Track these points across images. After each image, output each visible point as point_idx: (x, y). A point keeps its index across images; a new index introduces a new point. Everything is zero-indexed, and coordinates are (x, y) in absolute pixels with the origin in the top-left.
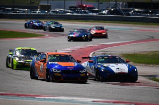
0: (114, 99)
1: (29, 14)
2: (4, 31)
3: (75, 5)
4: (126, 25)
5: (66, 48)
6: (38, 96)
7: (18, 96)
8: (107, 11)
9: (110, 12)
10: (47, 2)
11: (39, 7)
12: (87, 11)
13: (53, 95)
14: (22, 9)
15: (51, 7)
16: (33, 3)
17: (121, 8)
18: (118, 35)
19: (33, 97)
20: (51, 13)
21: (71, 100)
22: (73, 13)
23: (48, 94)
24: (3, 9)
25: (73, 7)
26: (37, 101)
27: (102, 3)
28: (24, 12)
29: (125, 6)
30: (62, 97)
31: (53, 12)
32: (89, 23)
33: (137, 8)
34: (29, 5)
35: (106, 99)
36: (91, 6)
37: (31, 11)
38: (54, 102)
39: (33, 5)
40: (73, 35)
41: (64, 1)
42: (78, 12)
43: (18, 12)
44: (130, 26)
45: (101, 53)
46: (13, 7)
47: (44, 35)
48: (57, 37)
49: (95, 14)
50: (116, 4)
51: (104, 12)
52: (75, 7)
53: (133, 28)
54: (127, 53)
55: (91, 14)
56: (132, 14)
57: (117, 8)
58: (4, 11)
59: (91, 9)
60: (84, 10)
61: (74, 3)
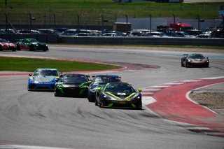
1: (100, 37)
3: (165, 24)
5: (153, 85)
8: (210, 32)
9: (215, 34)
10: (125, 19)
11: (115, 27)
12: (182, 32)
14: (90, 31)
15: (132, 28)
16: (106, 21)
20: (132, 36)
22: (162, 35)
24: (64, 30)
25: (162, 27)
27: (203, 21)
28: (94, 35)
31: (134, 34)
32: (185, 49)
34: (101, 25)
36: (188, 25)
37: (103, 33)
39: (105, 24)
41: (149, 19)
42: (169, 34)
43: (86, 35)
45: (202, 92)
46: (79, 27)
47: (121, 67)
48: (139, 69)
49: (194, 37)
50: (223, 23)
51: (208, 34)
52: (166, 27)
55: (188, 37)
58: (66, 33)
59: (188, 30)
60: (178, 30)
61: (164, 22)
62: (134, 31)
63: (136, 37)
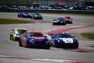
0: (77, 60)
1: (26, 9)
2: (11, 19)
3: (53, 4)
4: (84, 16)
5: (48, 30)
6: (32, 58)
7: (20, 58)
8: (72, 8)
9: (74, 8)
10: (37, 2)
11: (32, 5)
12: (61, 8)
13: (40, 58)
14: (22, 7)
15: (40, 5)
16: (29, 3)
17: (81, 6)
18: (79, 22)
19: (29, 59)
20: (40, 9)
21: (51, 61)
22: (52, 9)
23: (37, 57)
24: (11, 6)
25: (52, 5)
26: (31, 62)
27: (69, 3)
28: (24, 8)
29: (84, 5)
30: (46, 59)
31: (41, 8)
33: (90, 6)
34: (27, 4)
35: (72, 60)
36: (63, 5)
37: (27, 8)
38: (41, 62)
39: (28, 4)
40: (55, 22)
41: (47, 2)
42: (55, 8)
43: (20, 8)
44: (86, 17)
45: (69, 33)
46: (17, 5)
47: (35, 22)
48: (43, 23)
49: (65, 10)
50: (78, 4)
51: (71, 8)
52: (54, 5)
53: (88, 18)
54: (84, 33)
55: (63, 9)
56: (88, 10)
57: (79, 6)
58: (12, 7)
59: (63, 7)
60: (59, 7)
61: (53, 3)
62: (40, 7)
63: (42, 9)
